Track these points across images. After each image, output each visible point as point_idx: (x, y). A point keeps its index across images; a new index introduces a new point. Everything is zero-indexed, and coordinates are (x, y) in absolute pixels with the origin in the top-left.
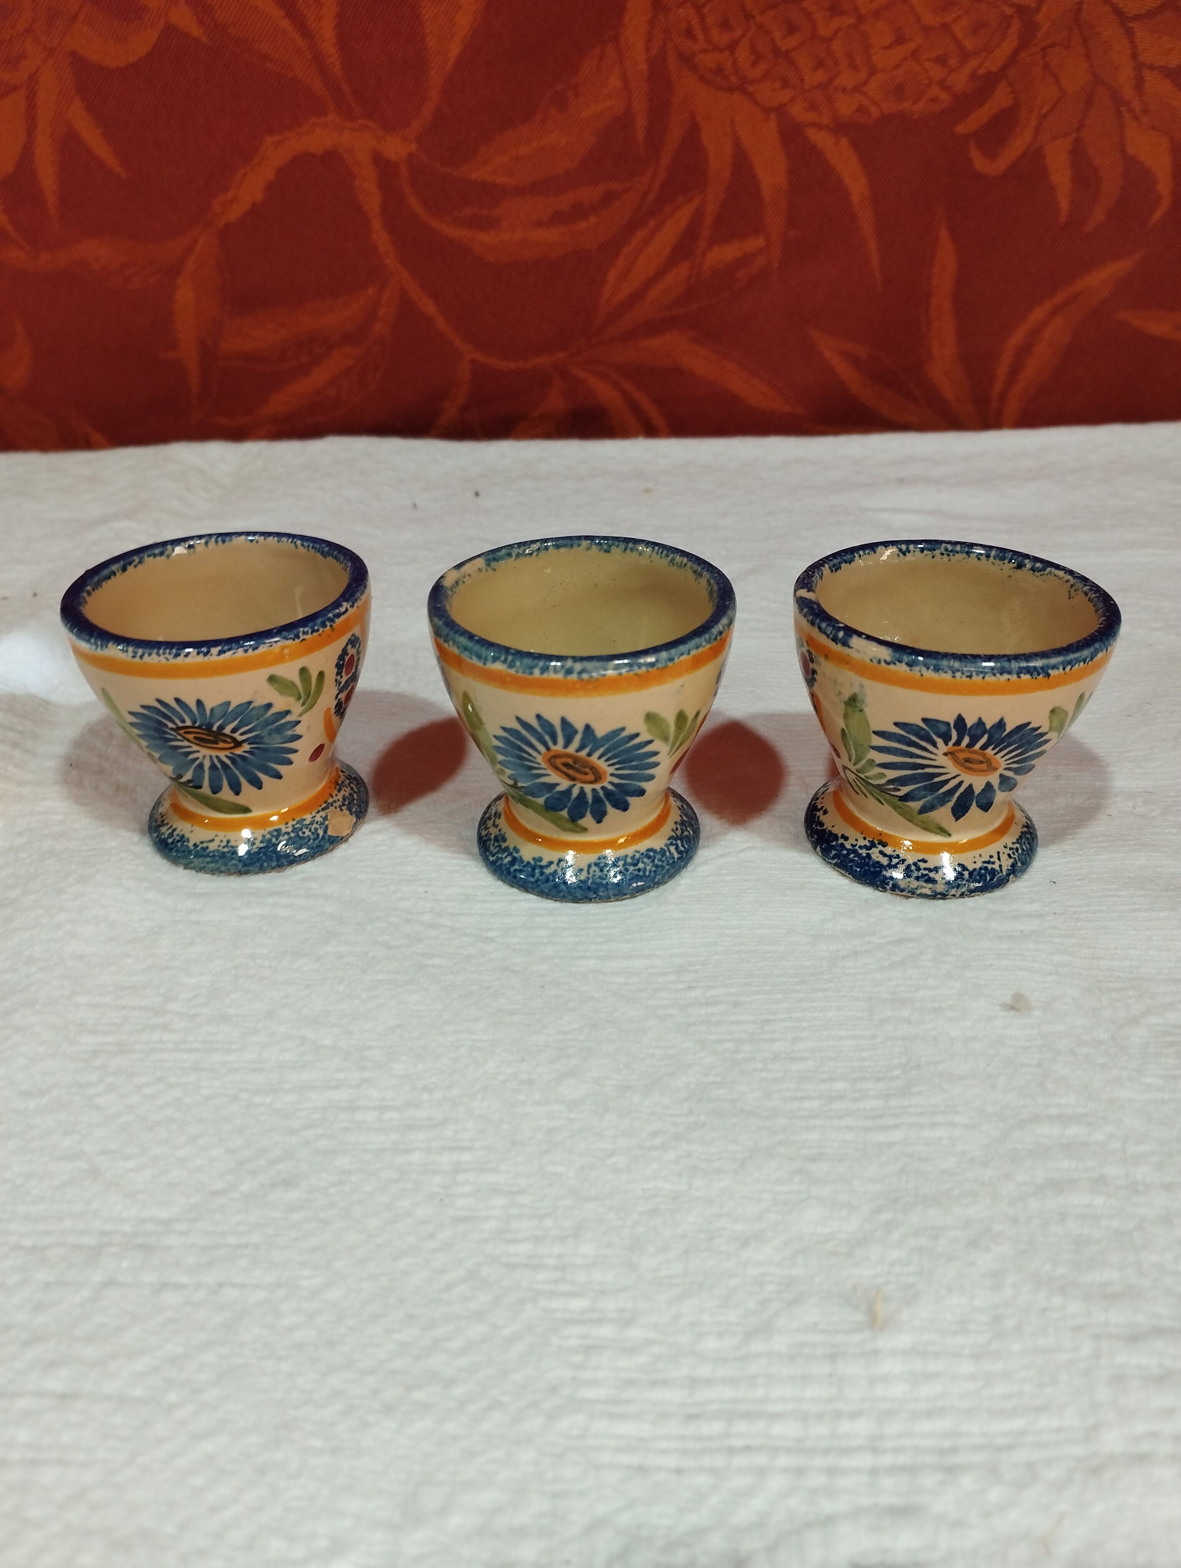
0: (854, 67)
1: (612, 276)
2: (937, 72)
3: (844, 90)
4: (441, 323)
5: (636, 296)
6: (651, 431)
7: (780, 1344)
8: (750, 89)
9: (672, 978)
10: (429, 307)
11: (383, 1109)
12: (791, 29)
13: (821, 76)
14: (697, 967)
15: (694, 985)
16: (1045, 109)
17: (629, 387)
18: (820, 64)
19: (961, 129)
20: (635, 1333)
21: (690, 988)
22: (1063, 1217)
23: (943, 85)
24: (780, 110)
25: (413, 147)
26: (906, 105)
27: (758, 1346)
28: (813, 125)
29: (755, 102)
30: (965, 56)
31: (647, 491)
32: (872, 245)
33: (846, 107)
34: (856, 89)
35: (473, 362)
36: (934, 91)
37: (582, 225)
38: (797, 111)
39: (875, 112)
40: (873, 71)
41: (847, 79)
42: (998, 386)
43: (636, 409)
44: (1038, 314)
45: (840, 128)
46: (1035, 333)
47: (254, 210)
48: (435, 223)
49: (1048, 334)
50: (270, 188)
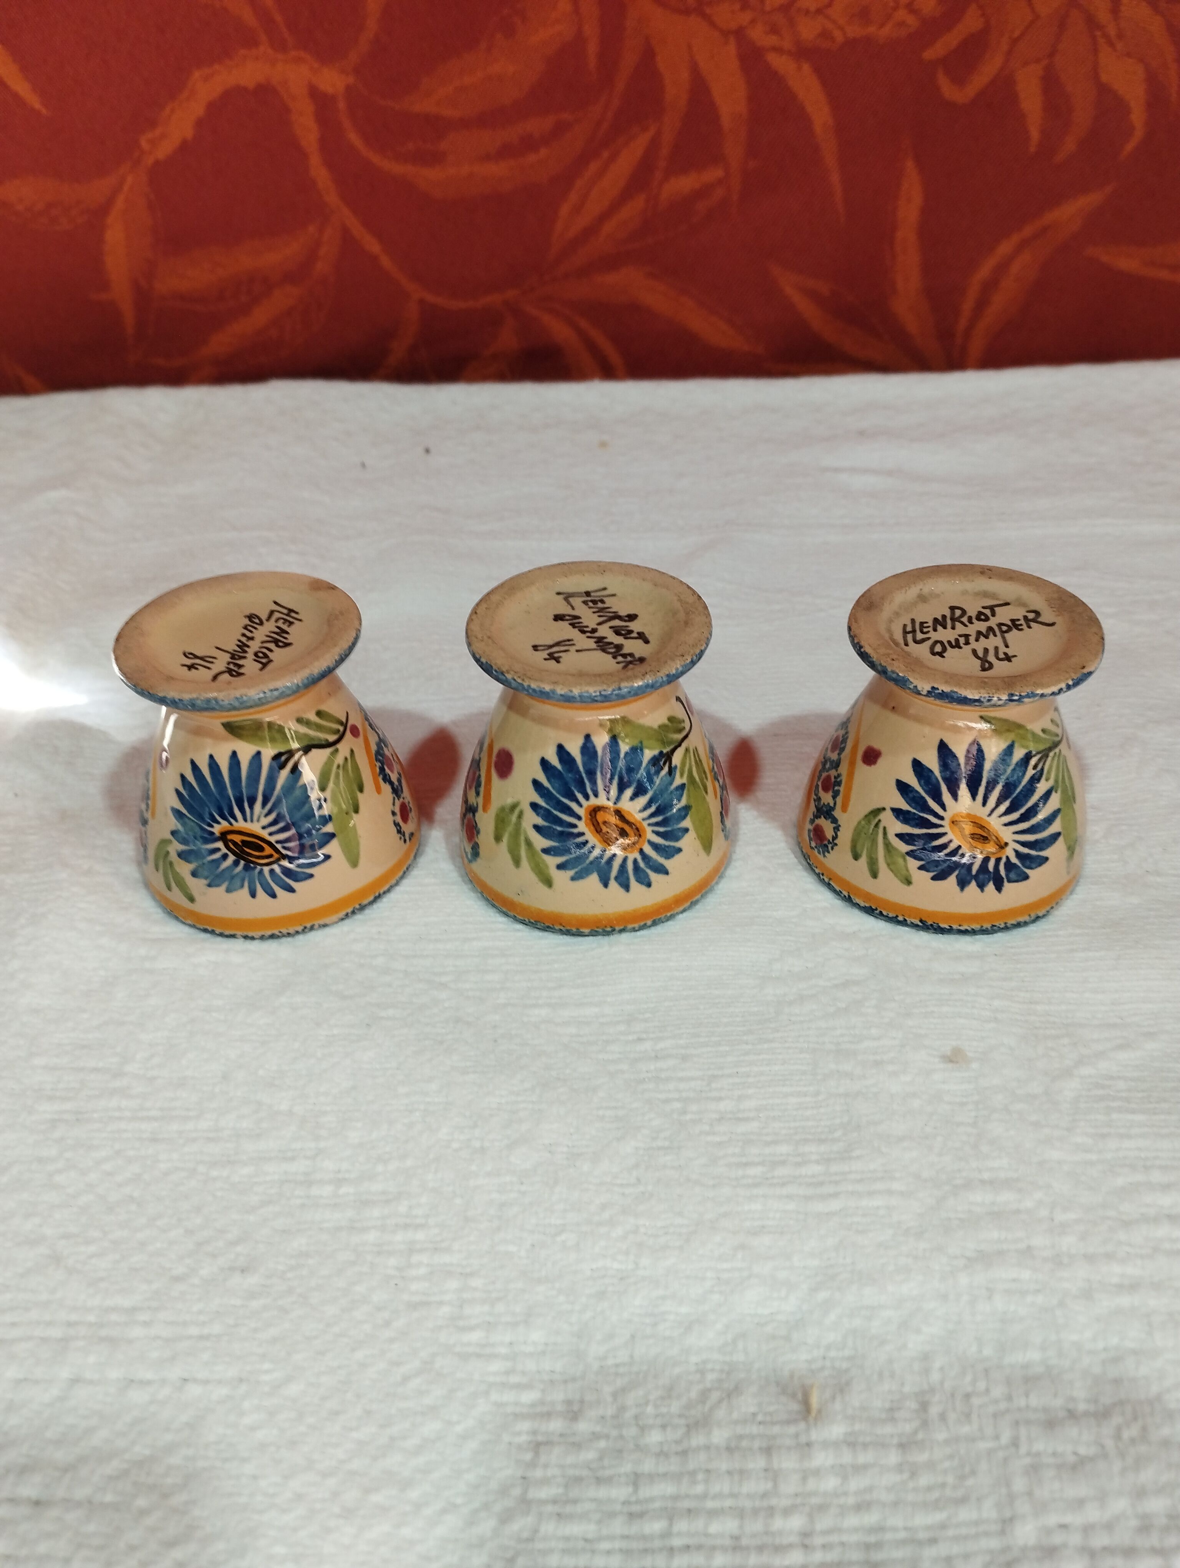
1: (565, 210)
3: (807, 12)
4: (386, 262)
5: (590, 231)
6: (607, 370)
7: (719, 1436)
8: (708, 11)
9: (622, 1028)
10: (373, 246)
11: (339, 1182)
14: (648, 1015)
15: (644, 1036)
16: (1017, 34)
17: (584, 324)
19: (929, 54)
20: (583, 1427)
21: (640, 1040)
22: (990, 1292)
23: (910, 7)
24: (739, 34)
25: (351, 80)
26: (872, 29)
27: (698, 1440)
28: (774, 49)
29: (713, 24)
31: (603, 445)
32: (835, 178)
33: (808, 30)
34: (819, 11)
35: (421, 301)
36: (901, 14)
37: (532, 158)
38: (758, 35)
39: (839, 37)
42: (963, 323)
44: (1005, 248)
45: (802, 52)
46: (1002, 268)
47: (184, 147)
48: (376, 159)
49: (1015, 268)
50: (199, 123)
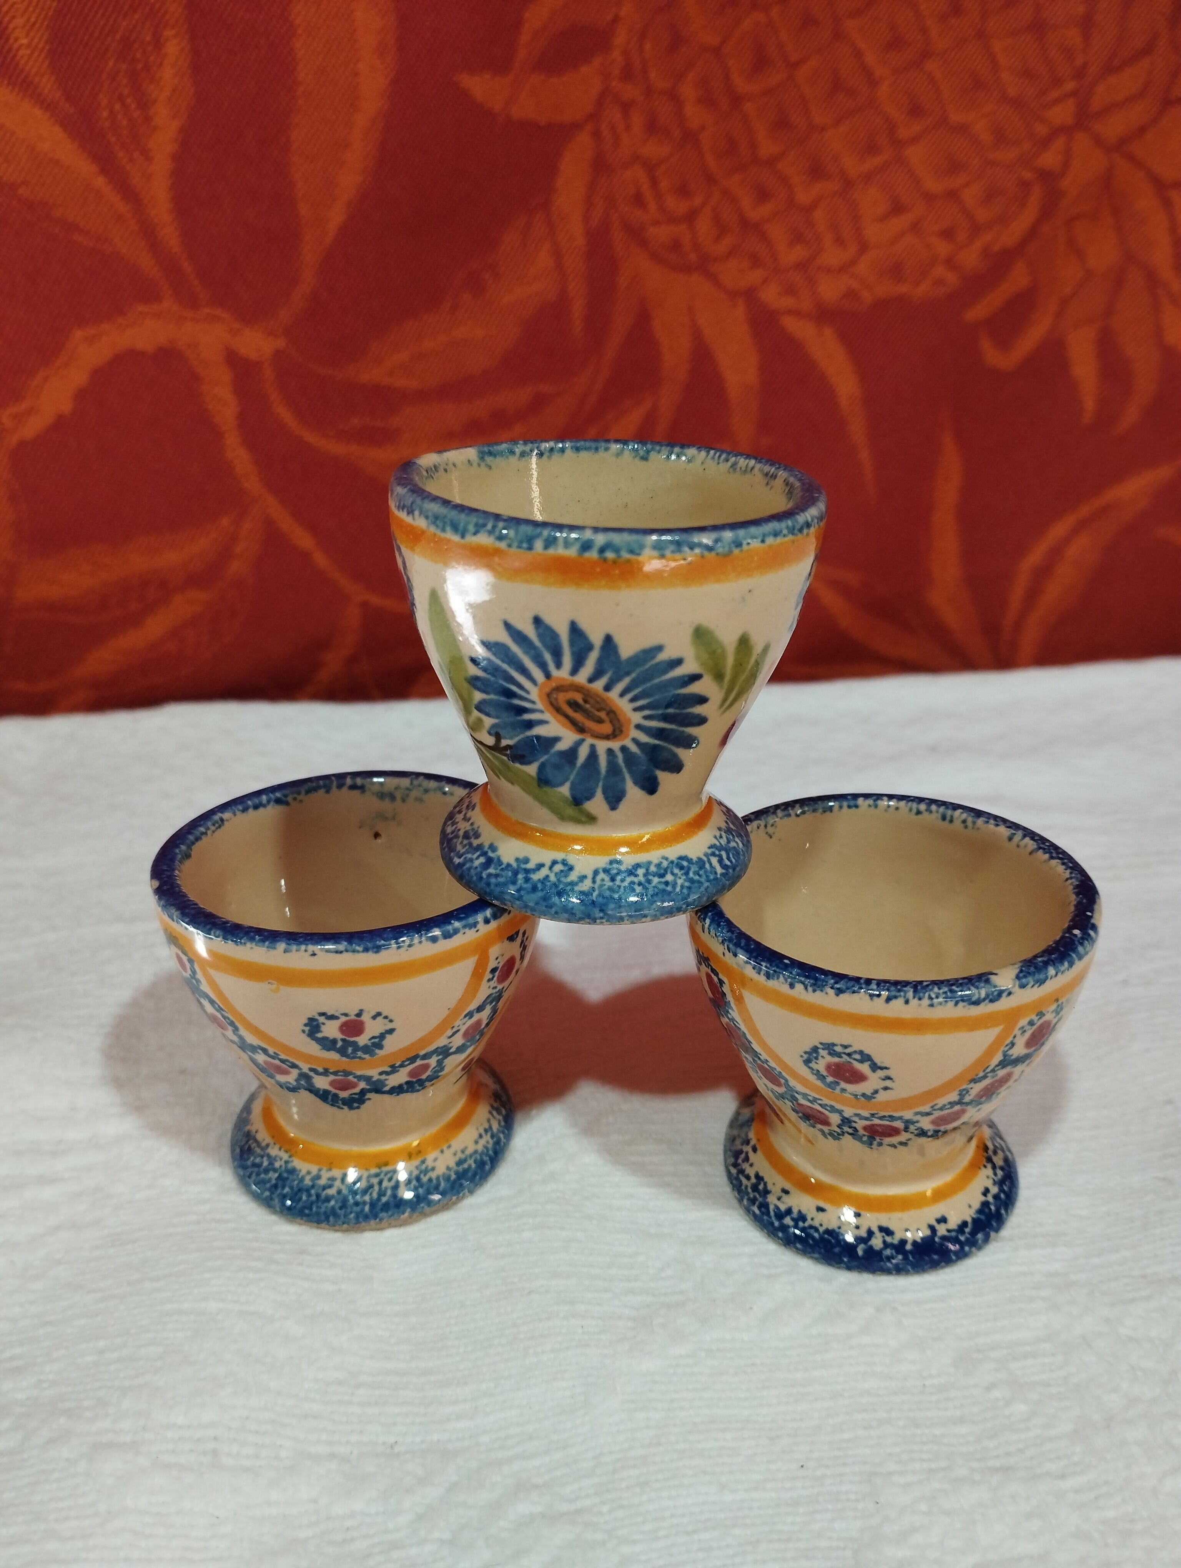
0: (840, 241)
2: (943, 249)
3: (829, 270)
4: (321, 560)
8: (713, 269)
10: (304, 540)
12: (763, 195)
13: (798, 253)
16: (1067, 292)
18: (797, 238)
19: (971, 315)
23: (950, 263)
24: (750, 295)
25: (281, 343)
26: (903, 289)
28: (790, 312)
29: (718, 284)
30: (976, 230)
32: (864, 455)
33: (830, 291)
34: (844, 269)
35: (365, 605)
36: (939, 271)
38: (771, 295)
39: (867, 296)
40: (864, 247)
41: (832, 256)
44: (1059, 530)
45: (823, 315)
46: (1056, 552)
47: (60, 423)
48: (311, 438)
49: (1073, 551)
50: (81, 395)
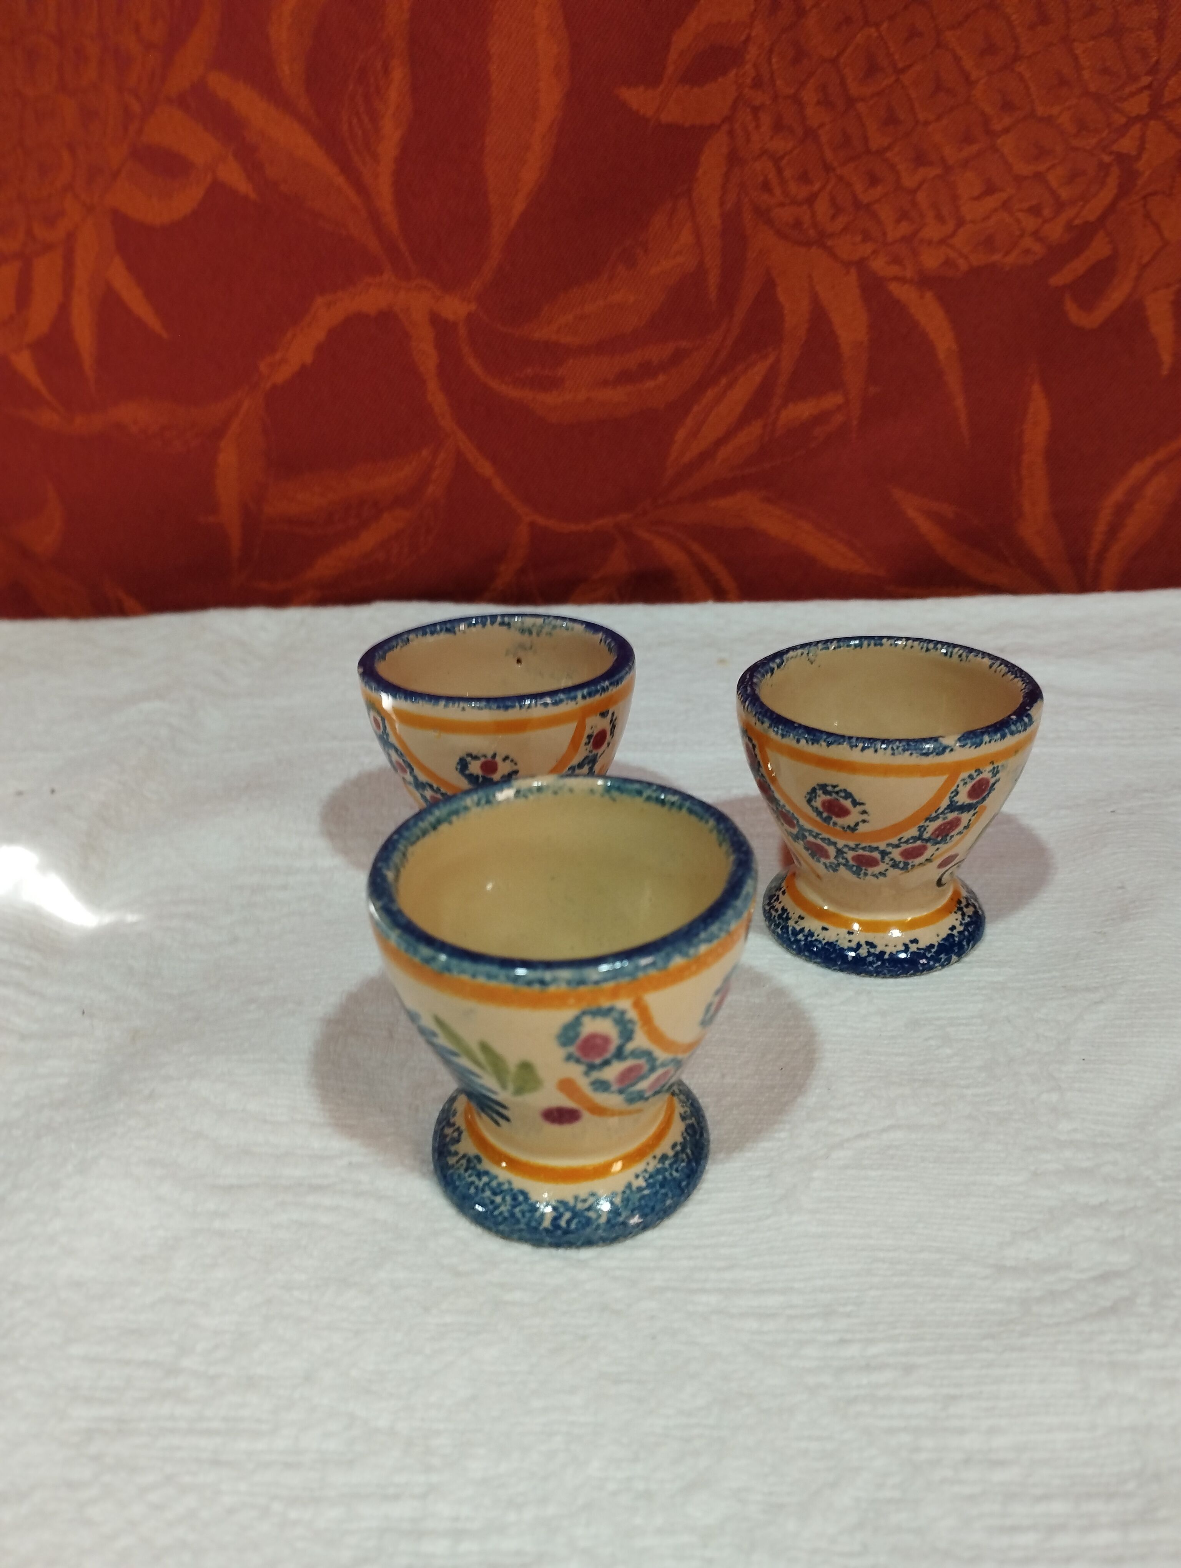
0: (940, 218)
1: (681, 434)
2: (1030, 223)
3: (930, 243)
4: (498, 485)
5: (707, 455)
6: (720, 595)
8: (829, 243)
9: (818, 1323)
10: (486, 468)
12: (873, 180)
13: (904, 228)
14: (849, 1308)
15: (849, 1336)
16: (1145, 260)
17: (696, 547)
18: (903, 216)
19: (1056, 280)
21: (843, 1341)
23: (1036, 234)
24: (861, 265)
25: (473, 307)
26: (996, 257)
28: (896, 279)
29: (834, 256)
30: (1060, 206)
31: (722, 661)
32: (959, 402)
33: (931, 260)
34: (942, 242)
35: (532, 524)
36: (1028, 242)
37: (650, 384)
38: (879, 265)
39: (963, 265)
40: (961, 223)
41: (932, 231)
42: (1096, 545)
43: (704, 571)
44: (1139, 470)
45: (925, 281)
46: (1136, 491)
47: (303, 372)
48: (494, 384)
49: (1150, 491)
50: (320, 349)
